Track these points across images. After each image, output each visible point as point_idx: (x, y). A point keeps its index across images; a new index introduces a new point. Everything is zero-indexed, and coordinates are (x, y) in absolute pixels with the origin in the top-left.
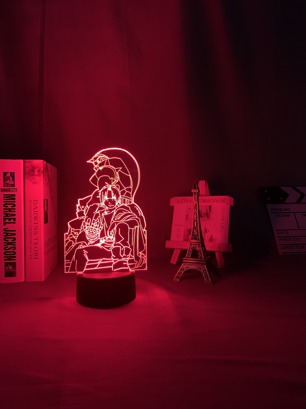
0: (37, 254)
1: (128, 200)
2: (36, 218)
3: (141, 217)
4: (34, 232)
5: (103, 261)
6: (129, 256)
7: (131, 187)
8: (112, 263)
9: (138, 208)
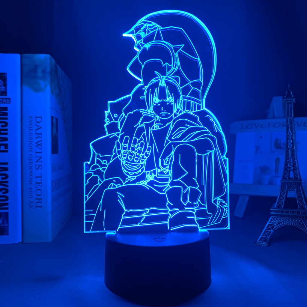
0: (40, 201)
1: (195, 104)
2: (39, 143)
3: (218, 135)
4: (36, 165)
5: (151, 211)
6: (196, 205)
7: (200, 80)
8: (168, 215)
9: (213, 118)
